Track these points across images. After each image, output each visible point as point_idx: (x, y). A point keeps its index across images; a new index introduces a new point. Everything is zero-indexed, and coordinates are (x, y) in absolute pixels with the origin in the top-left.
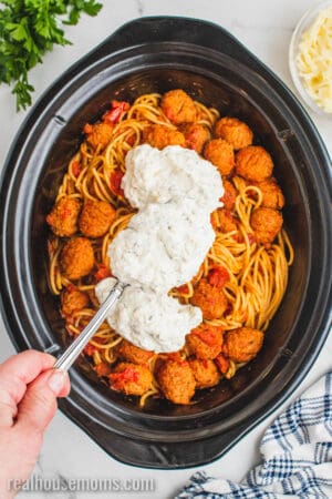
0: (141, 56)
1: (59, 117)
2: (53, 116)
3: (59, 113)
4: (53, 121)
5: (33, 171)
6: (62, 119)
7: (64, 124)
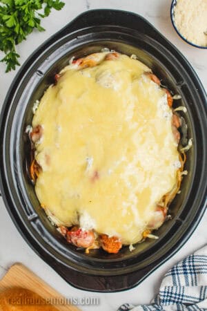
0: (91, 34)
1: (39, 71)
2: (36, 71)
4: (35, 74)
5: (22, 105)
6: (41, 73)
7: (43, 76)
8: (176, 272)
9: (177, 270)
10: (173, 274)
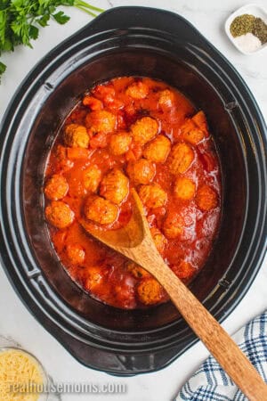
1: (48, 84)
2: (43, 83)
3: (48, 81)
4: (43, 87)
6: (50, 86)
7: (52, 90)
8: (209, 368)
9: (211, 365)
10: (206, 370)
